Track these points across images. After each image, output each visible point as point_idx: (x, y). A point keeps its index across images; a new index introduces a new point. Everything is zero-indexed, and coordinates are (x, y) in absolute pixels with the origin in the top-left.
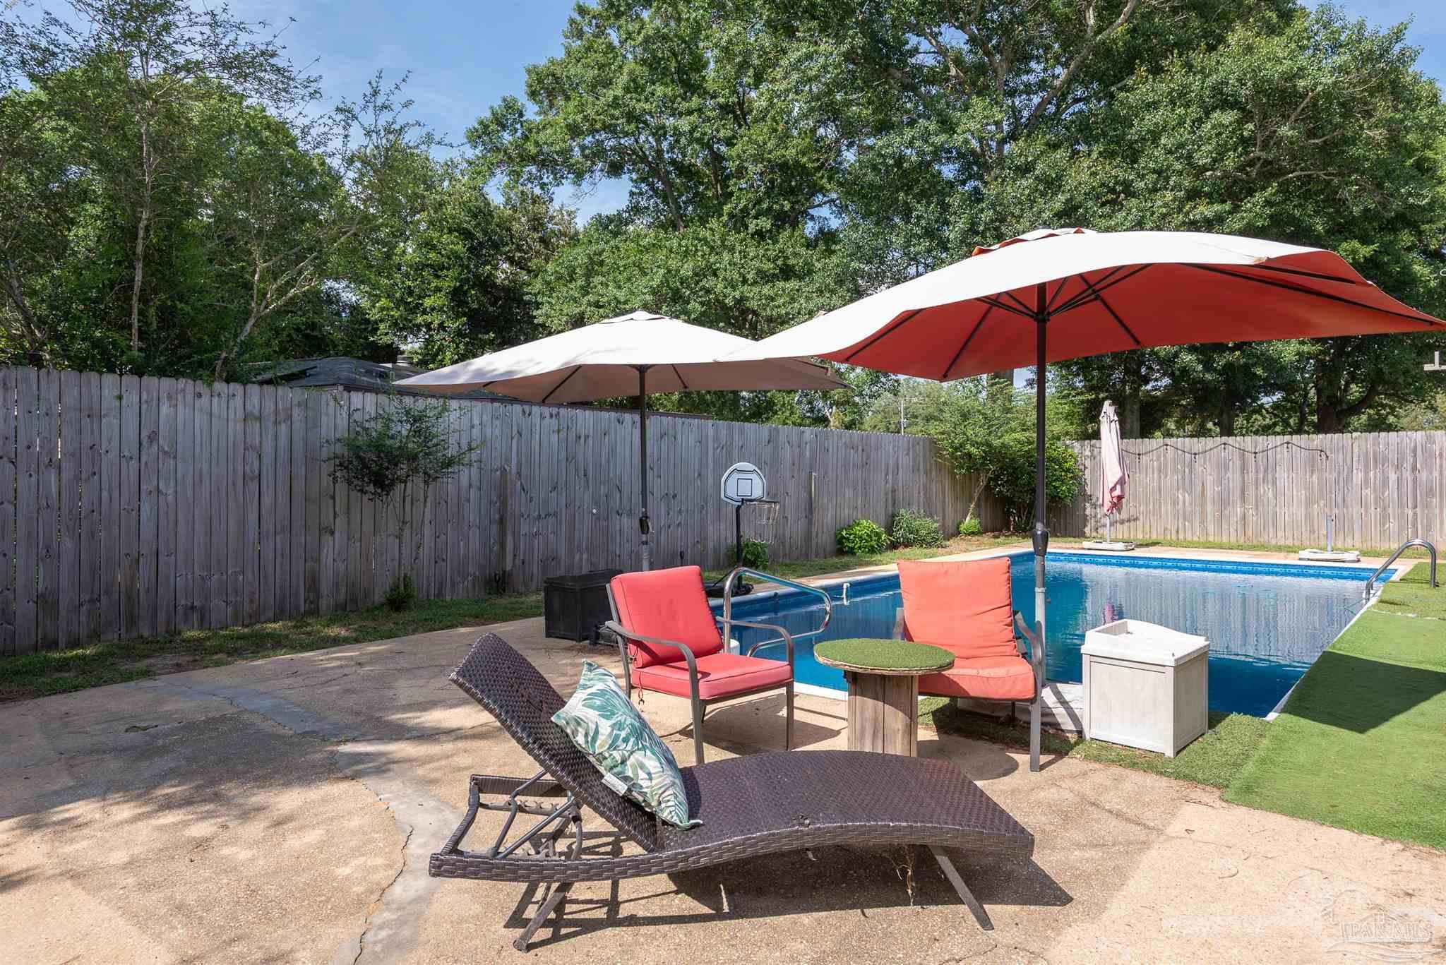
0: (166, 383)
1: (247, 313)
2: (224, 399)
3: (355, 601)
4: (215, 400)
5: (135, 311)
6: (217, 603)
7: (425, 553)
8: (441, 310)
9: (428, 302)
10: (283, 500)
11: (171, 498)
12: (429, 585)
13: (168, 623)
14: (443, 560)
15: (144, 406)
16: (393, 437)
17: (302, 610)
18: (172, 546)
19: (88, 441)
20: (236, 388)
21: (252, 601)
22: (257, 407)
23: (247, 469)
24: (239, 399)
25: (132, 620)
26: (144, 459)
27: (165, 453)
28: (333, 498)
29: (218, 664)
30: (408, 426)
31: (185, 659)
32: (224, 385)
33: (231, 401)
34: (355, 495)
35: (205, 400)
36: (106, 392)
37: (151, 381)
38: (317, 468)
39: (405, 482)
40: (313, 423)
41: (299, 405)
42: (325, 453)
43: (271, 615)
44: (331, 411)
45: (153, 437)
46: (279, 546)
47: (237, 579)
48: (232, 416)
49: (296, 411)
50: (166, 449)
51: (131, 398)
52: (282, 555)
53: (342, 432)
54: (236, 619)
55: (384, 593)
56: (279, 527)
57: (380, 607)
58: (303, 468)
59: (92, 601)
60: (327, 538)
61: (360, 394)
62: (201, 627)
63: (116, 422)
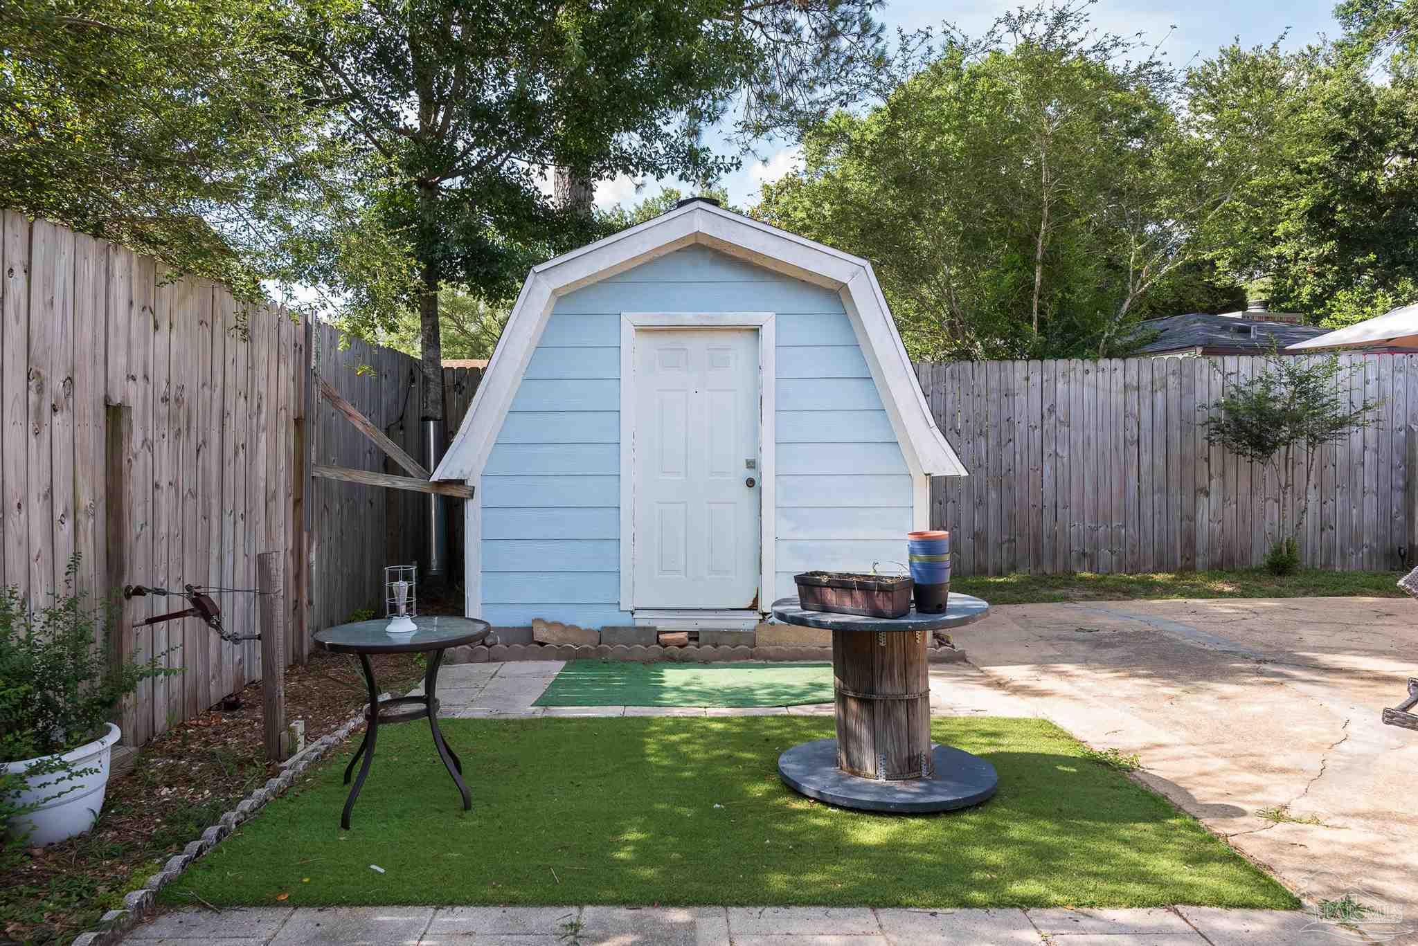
0: (1061, 364)
1: (1125, 293)
2: (1107, 375)
3: (1231, 561)
4: (1100, 374)
5: (1035, 307)
6: (1104, 552)
7: (1310, 520)
8: (1297, 236)
9: (1280, 230)
10: (1160, 462)
11: (1066, 460)
12: (1314, 554)
13: (1065, 564)
14: (1331, 528)
15: (1045, 385)
16: (1275, 399)
17: (1179, 565)
18: (1067, 499)
19: (1005, 416)
20: (1117, 363)
21: (1133, 552)
22: (1136, 378)
23: (1128, 433)
24: (1120, 373)
25: (1038, 561)
26: (1045, 428)
27: (1060, 422)
28: (1208, 460)
29: (1119, 599)
30: (1293, 388)
31: (1090, 593)
32: (1108, 361)
33: (1113, 375)
34: (1230, 457)
35: (1091, 376)
36: (1017, 375)
37: (1050, 363)
38: (1192, 431)
39: (1288, 444)
40: (1186, 390)
41: (1174, 373)
42: (1199, 417)
43: (1151, 567)
44: (1205, 377)
45: (1052, 410)
46: (1156, 505)
47: (1120, 532)
48: (1114, 388)
49: (1171, 379)
50: (1062, 419)
51: (1035, 379)
52: (1160, 512)
53: (1217, 395)
54: (1120, 566)
55: (1264, 555)
56: (1156, 488)
57: (1259, 570)
58: (1179, 432)
59: (1009, 541)
60: (1203, 500)
61: (1235, 358)
62: (1091, 570)
63: (1025, 398)
